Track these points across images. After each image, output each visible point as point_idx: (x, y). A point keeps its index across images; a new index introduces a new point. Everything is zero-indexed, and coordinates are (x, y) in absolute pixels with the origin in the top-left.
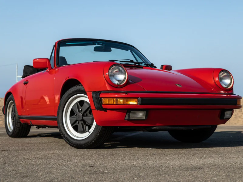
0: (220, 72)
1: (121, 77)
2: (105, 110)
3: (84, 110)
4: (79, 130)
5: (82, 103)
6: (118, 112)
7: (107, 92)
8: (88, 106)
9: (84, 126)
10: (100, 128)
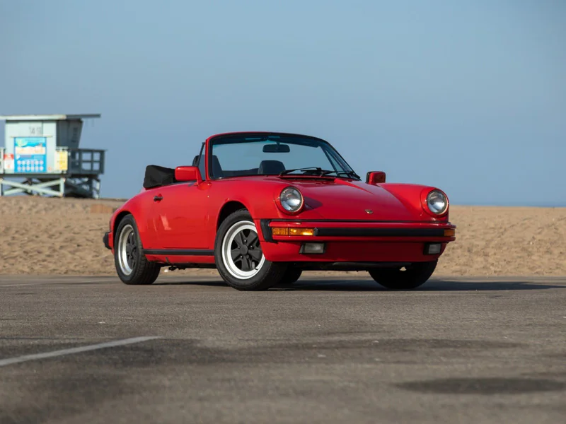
0: (429, 193)
1: (296, 202)
2: (276, 241)
3: (249, 242)
4: (243, 266)
5: (247, 232)
6: (290, 245)
7: (279, 221)
8: (255, 237)
9: (250, 261)
10: (270, 263)
